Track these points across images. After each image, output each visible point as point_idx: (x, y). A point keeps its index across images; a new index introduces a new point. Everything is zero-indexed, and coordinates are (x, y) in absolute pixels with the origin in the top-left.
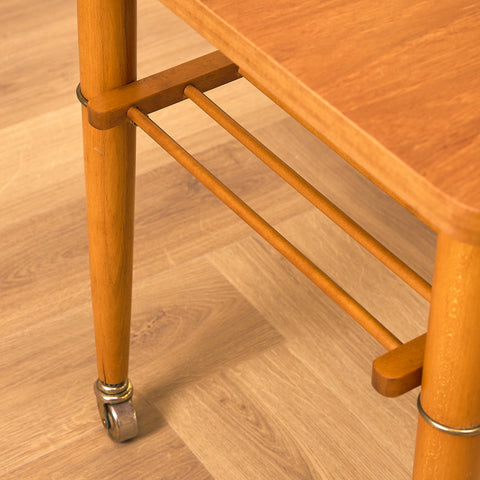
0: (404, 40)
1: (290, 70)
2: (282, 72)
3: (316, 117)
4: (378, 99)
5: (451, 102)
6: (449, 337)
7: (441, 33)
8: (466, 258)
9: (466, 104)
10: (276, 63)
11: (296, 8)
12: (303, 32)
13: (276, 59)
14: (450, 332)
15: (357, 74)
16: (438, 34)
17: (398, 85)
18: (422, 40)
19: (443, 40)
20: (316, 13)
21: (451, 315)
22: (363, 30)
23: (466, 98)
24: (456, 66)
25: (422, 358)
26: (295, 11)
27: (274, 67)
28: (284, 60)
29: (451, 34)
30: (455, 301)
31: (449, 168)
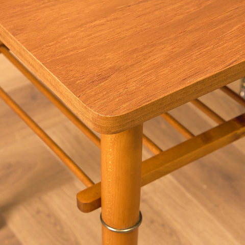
0: (82, 24)
1: (19, 40)
2: (15, 41)
3: (32, 65)
4: (63, 56)
5: (101, 58)
6: (109, 182)
7: (103, 21)
8: (113, 140)
9: (109, 59)
10: (12, 36)
11: (29, 7)
12: (30, 20)
13: (12, 34)
14: (109, 179)
15: (55, 42)
16: (102, 21)
17: (75, 48)
18: (92, 24)
19: (104, 24)
20: (39, 9)
21: (109, 170)
22: (62, 19)
23: (109, 55)
24: (108, 38)
25: (100, 192)
26: (28, 9)
27: (11, 38)
28: (16, 35)
29: (108, 21)
30: (110, 162)
31: (93, 93)
